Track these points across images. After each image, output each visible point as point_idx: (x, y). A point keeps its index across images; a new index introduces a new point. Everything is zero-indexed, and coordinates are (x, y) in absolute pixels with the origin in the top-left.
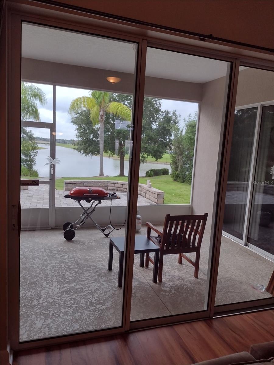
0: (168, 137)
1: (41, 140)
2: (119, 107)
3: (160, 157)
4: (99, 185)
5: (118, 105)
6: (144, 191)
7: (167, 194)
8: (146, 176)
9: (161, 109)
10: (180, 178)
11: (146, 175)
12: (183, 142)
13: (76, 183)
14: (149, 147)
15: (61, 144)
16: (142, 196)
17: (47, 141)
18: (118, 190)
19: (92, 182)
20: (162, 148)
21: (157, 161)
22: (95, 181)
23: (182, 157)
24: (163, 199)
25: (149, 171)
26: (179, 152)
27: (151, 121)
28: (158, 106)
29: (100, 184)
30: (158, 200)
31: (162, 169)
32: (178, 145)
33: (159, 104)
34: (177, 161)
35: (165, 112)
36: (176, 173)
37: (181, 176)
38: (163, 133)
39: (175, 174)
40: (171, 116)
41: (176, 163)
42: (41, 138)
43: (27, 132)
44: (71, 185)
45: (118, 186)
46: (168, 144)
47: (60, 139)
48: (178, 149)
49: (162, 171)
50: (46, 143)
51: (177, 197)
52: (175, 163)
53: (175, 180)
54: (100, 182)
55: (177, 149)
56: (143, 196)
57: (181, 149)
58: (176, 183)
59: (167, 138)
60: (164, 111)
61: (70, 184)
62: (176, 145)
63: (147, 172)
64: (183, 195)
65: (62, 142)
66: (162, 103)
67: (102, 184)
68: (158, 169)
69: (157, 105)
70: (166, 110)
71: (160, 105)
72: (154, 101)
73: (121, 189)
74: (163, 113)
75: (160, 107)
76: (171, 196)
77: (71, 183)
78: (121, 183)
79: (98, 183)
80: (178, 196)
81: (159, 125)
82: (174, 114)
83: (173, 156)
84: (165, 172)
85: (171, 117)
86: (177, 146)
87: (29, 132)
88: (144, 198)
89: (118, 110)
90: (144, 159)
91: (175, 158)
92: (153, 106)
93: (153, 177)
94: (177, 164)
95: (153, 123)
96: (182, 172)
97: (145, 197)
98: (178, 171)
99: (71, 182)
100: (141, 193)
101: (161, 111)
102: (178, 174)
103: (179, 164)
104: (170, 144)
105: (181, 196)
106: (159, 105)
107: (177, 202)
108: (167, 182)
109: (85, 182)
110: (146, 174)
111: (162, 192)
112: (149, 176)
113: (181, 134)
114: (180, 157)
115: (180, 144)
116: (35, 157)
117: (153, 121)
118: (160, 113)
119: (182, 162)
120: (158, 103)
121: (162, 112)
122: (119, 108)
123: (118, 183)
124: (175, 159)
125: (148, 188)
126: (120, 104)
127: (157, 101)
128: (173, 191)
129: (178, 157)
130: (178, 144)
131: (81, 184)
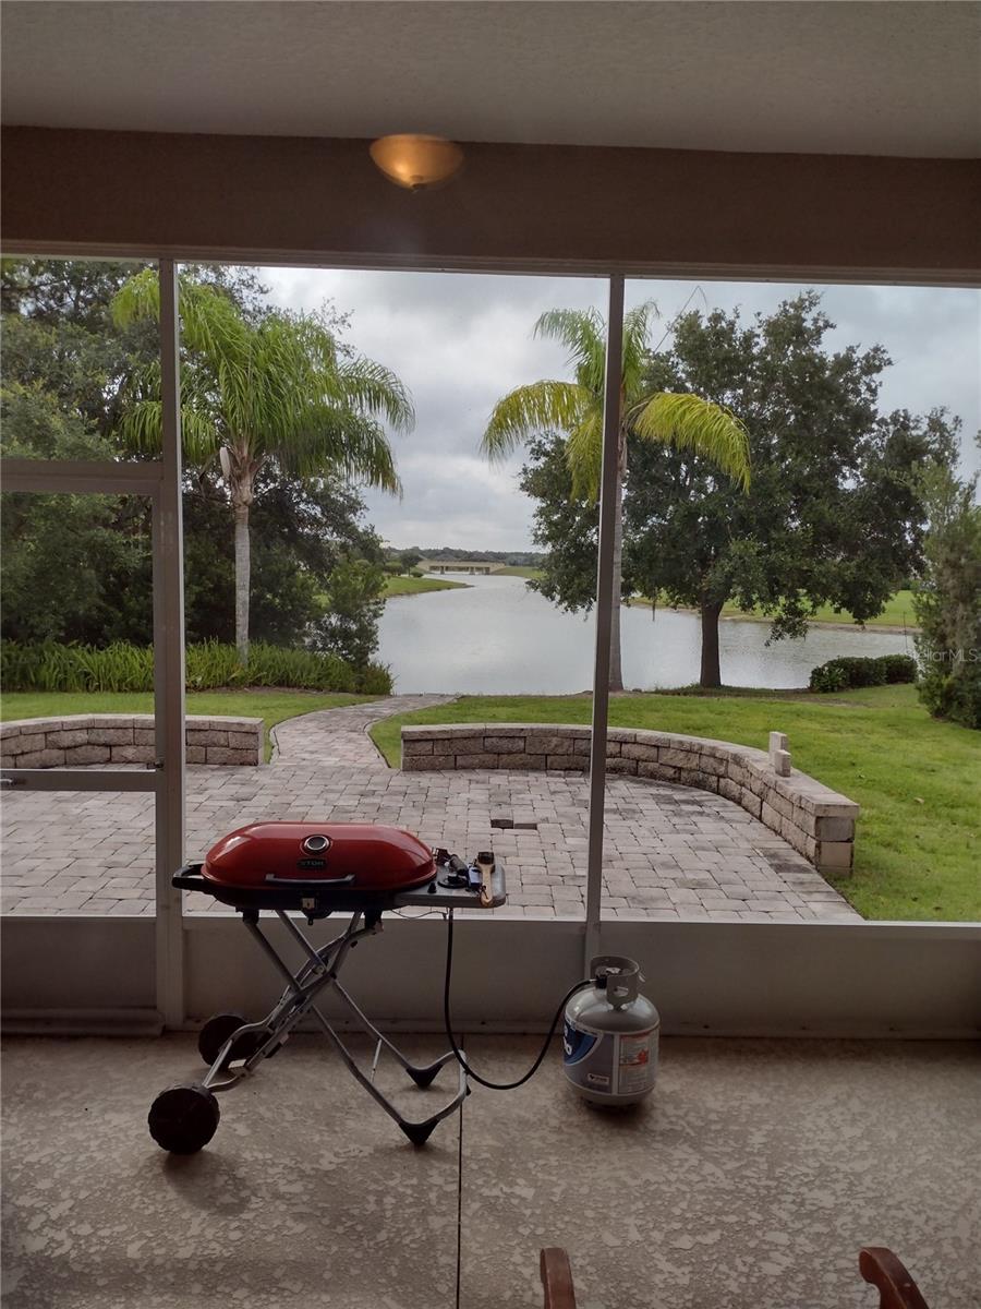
0: (908, 525)
1: (457, 557)
2: (684, 412)
3: (875, 610)
4: (553, 745)
5: (682, 404)
6: (757, 786)
7: (889, 793)
8: (811, 690)
9: (876, 411)
10: (961, 704)
11: (812, 684)
12: (975, 541)
13: (448, 739)
14: (822, 568)
15: (521, 568)
16: (746, 810)
17: (475, 561)
18: (640, 771)
19: (522, 735)
20: (883, 571)
21: (862, 623)
22: (532, 730)
23: (969, 608)
24: (849, 841)
25: (826, 668)
26: (954, 587)
27: (833, 463)
28: (865, 400)
29: (555, 741)
30: (818, 846)
31: (887, 660)
32: (952, 557)
33: (869, 389)
34: (949, 629)
35: (895, 418)
36: (946, 682)
37: (970, 697)
38: (887, 507)
39: (939, 686)
40: (920, 433)
41: (943, 638)
42: (460, 551)
43: (360, 530)
44: (428, 746)
45: (637, 751)
46: (912, 551)
47: (517, 554)
48: (953, 573)
49: (886, 669)
50: (472, 568)
51: (938, 816)
52: (936, 635)
53: (938, 714)
54: (555, 733)
55: (944, 573)
56: (752, 814)
57: (968, 572)
58: (943, 727)
59: (905, 530)
60: (891, 418)
61: (424, 744)
62: (943, 557)
63: (817, 674)
64: (972, 805)
65: (526, 560)
66: (881, 383)
67: (566, 744)
68: (866, 658)
69: (858, 393)
70: (897, 412)
71: (873, 392)
72: (847, 380)
73: (651, 766)
74: (887, 424)
75: (873, 401)
76: (904, 807)
77: (429, 737)
78: (650, 738)
79: (545, 740)
80: (945, 811)
81: (870, 476)
82: (936, 425)
83: (927, 606)
84: (897, 671)
85: (919, 438)
86: (947, 561)
87: (365, 532)
88: (756, 824)
89: (682, 427)
90: (797, 619)
91: (938, 614)
92: (842, 400)
93: (843, 696)
94: (949, 642)
95: (845, 469)
96: (972, 679)
97: (760, 818)
98: (953, 675)
99: (429, 732)
100: (741, 794)
101: (878, 417)
102: (950, 686)
103: (957, 640)
104: (918, 552)
105: (960, 812)
106: (867, 395)
107: (933, 851)
108: (896, 725)
109: (487, 734)
110: (812, 679)
111: (845, 807)
112: (824, 690)
113: (965, 505)
114: (961, 610)
115: (963, 552)
116: (375, 622)
117: (844, 463)
118: (875, 426)
119: (971, 632)
120: (863, 388)
121: (883, 422)
122: (688, 417)
123: (638, 739)
124: (939, 620)
125: (773, 777)
126: (688, 400)
127: (859, 378)
128: (921, 778)
129: (953, 609)
130: (952, 550)
131: (472, 742)
